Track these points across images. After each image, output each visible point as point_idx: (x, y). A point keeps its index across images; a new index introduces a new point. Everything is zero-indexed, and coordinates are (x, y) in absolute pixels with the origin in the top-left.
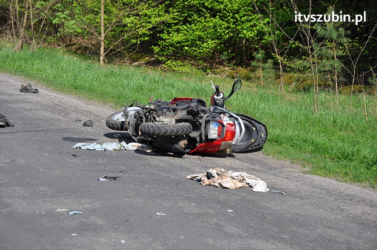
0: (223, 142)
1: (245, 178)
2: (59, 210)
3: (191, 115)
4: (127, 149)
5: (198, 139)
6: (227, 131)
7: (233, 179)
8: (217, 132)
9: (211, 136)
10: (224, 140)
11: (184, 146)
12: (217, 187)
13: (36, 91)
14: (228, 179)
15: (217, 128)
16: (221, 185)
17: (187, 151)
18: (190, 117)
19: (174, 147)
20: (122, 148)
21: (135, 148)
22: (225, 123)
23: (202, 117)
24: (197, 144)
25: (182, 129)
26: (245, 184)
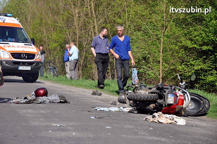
0: (177, 106)
1: (174, 118)
2: (54, 125)
3: (159, 90)
4: (123, 111)
5: (164, 105)
6: (179, 100)
7: (167, 118)
8: (173, 100)
9: (169, 102)
10: (177, 104)
11: (153, 108)
12: (156, 122)
13: (100, 95)
14: (163, 118)
15: (173, 98)
16: (158, 121)
17: (155, 110)
18: (158, 91)
19: (146, 108)
20: (120, 110)
21: (128, 111)
22: (178, 95)
23: (165, 92)
24: (163, 108)
25: (151, 96)
26: (174, 121)
